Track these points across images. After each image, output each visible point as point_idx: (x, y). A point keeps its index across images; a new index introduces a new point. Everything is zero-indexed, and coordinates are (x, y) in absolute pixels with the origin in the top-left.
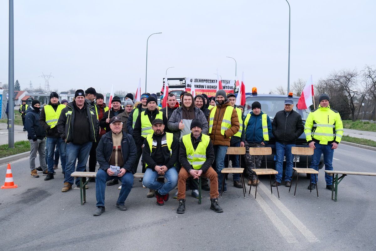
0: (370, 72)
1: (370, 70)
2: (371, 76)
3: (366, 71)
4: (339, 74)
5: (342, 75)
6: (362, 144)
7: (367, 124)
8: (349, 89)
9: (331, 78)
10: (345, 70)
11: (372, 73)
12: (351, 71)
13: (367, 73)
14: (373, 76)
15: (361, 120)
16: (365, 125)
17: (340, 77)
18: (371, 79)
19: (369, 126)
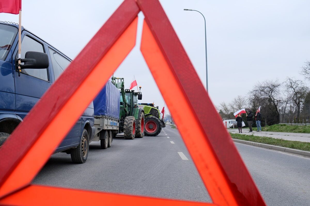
0: (291, 83)
1: (291, 81)
2: (292, 86)
3: (288, 83)
4: (263, 85)
5: (266, 86)
6: (257, 142)
7: (284, 126)
8: (273, 98)
9: (256, 89)
10: (268, 82)
11: (293, 84)
12: (274, 82)
13: (289, 84)
14: (294, 87)
15: (279, 123)
16: (282, 127)
17: (264, 87)
18: (293, 89)
19: (284, 127)
